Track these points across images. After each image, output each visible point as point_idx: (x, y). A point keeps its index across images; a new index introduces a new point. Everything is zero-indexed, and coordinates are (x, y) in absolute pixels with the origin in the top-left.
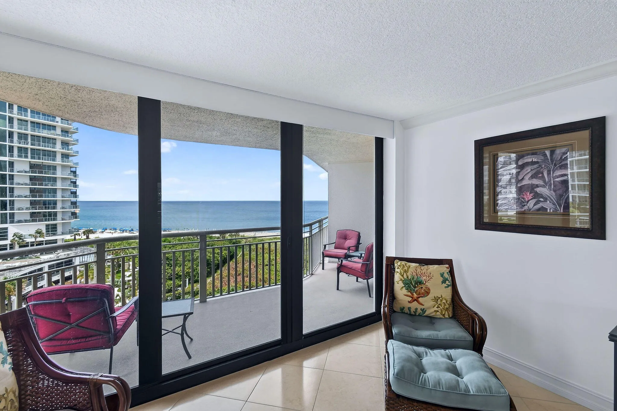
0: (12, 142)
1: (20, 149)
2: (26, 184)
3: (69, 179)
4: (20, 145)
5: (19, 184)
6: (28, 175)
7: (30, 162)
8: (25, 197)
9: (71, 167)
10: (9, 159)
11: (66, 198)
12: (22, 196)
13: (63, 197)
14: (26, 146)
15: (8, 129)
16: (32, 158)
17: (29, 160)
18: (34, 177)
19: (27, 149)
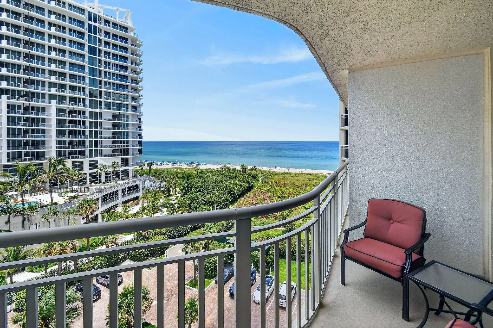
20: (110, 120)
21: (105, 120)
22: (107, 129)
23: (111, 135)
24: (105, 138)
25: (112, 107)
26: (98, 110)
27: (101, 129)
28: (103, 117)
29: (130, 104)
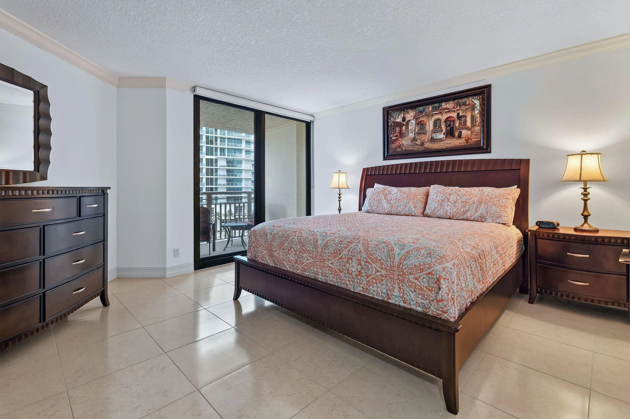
0: (217, 145)
1: (221, 149)
2: (224, 176)
3: (250, 170)
4: (221, 146)
5: (220, 175)
6: (225, 169)
7: (227, 158)
8: (224, 185)
9: (252, 161)
10: (216, 157)
11: (249, 186)
12: (222, 184)
13: (246, 185)
14: (224, 147)
15: (214, 135)
16: (228, 155)
17: (226, 157)
18: (229, 170)
19: (224, 149)
20: (224, 166)
21: (220, 167)
22: (222, 176)
23: (226, 183)
24: (220, 185)
25: (226, 153)
26: (213, 157)
27: (217, 176)
28: (218, 164)
29: (244, 149)
